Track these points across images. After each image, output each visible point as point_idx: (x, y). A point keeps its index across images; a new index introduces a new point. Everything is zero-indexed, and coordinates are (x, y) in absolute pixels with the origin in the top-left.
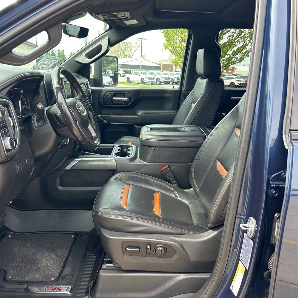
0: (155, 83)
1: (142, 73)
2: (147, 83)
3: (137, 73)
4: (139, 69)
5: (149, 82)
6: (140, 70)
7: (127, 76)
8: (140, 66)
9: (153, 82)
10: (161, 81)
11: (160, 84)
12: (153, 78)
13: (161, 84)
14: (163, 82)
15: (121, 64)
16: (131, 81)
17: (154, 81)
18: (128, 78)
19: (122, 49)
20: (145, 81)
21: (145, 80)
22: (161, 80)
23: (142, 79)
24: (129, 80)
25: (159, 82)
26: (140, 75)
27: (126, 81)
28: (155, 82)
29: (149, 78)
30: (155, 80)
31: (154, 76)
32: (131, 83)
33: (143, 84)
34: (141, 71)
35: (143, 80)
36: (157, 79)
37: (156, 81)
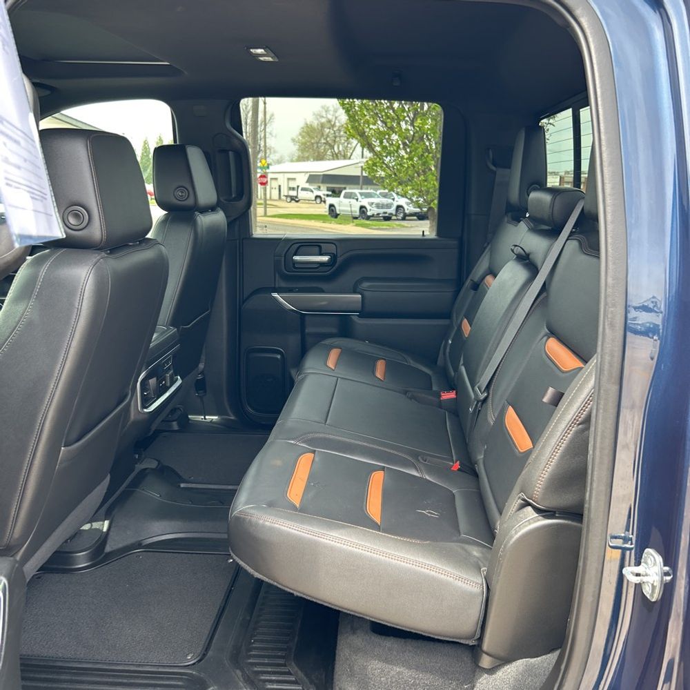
0: (394, 218)
1: (361, 194)
2: (373, 216)
3: (352, 193)
4: (358, 184)
5: (378, 214)
6: (359, 187)
7: (330, 200)
8: (359, 176)
9: (387, 215)
10: (407, 212)
11: (404, 219)
12: (389, 206)
13: (407, 218)
14: (411, 215)
15: (324, 175)
16: (338, 212)
17: (389, 211)
18: (331, 206)
19: (328, 139)
20: (369, 213)
21: (369, 210)
22: (406, 210)
23: (362, 207)
24: (333, 211)
25: (402, 215)
26: (357, 200)
27: (327, 213)
28: (391, 214)
29: (378, 206)
30: (392, 210)
31: (390, 201)
32: (339, 217)
33: (363, 218)
34: (361, 189)
35: (364, 209)
36: (399, 207)
37: (394, 213)
